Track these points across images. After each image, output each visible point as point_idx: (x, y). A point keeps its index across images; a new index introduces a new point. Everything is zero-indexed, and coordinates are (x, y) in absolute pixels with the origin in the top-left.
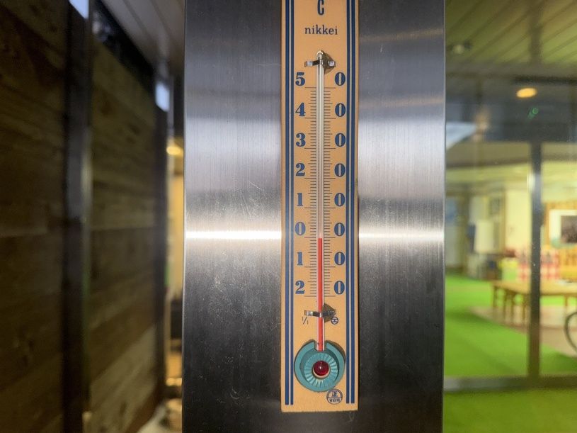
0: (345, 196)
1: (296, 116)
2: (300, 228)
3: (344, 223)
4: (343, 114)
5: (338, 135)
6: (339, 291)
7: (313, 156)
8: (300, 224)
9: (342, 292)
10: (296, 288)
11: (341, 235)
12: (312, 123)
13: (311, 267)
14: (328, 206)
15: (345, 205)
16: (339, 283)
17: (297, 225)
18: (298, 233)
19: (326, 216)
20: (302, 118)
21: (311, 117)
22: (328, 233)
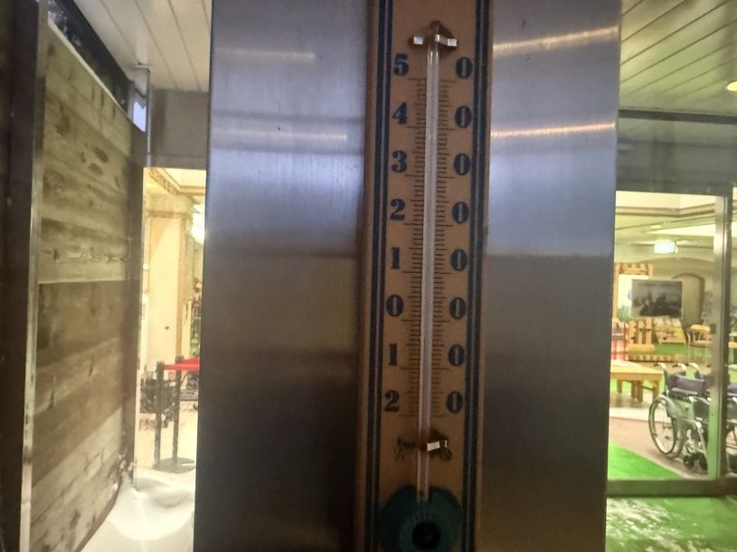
0: (468, 256)
1: (394, 123)
2: (395, 306)
3: (465, 298)
4: (467, 124)
5: (459, 156)
6: (454, 408)
7: (418, 189)
8: (395, 298)
9: (458, 409)
10: (385, 402)
11: (460, 317)
12: (418, 135)
13: (411, 368)
14: (441, 271)
15: (467, 270)
16: (454, 396)
17: (391, 299)
18: (390, 314)
19: (437, 286)
20: (403, 126)
21: (417, 125)
22: (440, 314)
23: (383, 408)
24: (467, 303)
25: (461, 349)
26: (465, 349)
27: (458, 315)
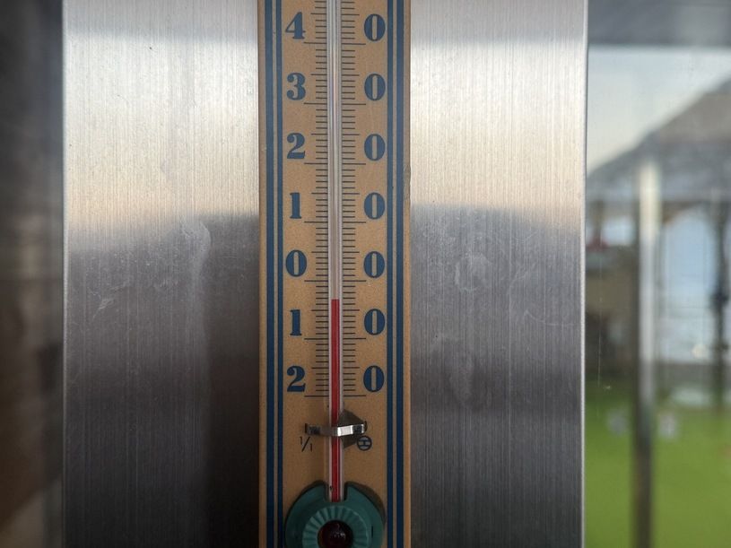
0: (385, 199)
1: (287, 38)
2: (296, 264)
3: (384, 254)
4: (380, 36)
5: (370, 78)
6: (374, 386)
7: (319, 119)
8: (296, 255)
9: (379, 387)
10: (288, 380)
11: (377, 276)
12: (318, 53)
13: (318, 339)
14: (351, 220)
15: (384, 217)
16: (374, 371)
17: (291, 255)
18: (291, 272)
19: (348, 237)
20: (299, 42)
21: (316, 40)
22: (352, 272)
23: (286, 386)
24: (385, 259)
25: (379, 313)
26: (385, 312)
27: (374, 272)
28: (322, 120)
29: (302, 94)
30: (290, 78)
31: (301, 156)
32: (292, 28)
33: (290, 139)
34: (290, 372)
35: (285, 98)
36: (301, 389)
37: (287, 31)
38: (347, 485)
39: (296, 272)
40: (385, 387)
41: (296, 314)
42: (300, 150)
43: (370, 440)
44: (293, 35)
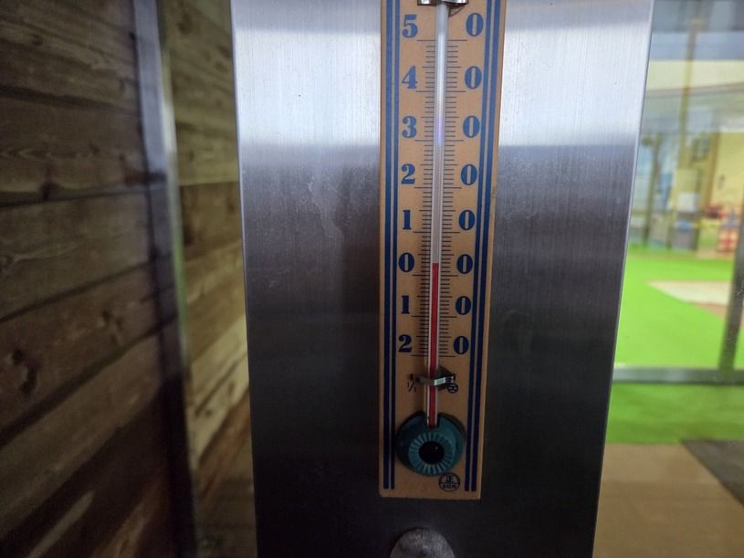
0: (475, 215)
1: (403, 88)
2: (407, 262)
3: (472, 255)
4: (477, 84)
5: (468, 119)
6: (461, 350)
7: (427, 153)
8: (406, 256)
9: (465, 351)
10: (399, 344)
11: (467, 272)
12: (427, 100)
13: (422, 316)
14: (449, 231)
15: (474, 228)
16: (461, 340)
17: (403, 257)
18: (403, 269)
19: (445, 244)
20: (412, 91)
21: (426, 89)
22: (448, 269)
23: (398, 349)
24: (473, 260)
25: (467, 299)
26: (471, 300)
27: (464, 270)
28: (429, 153)
29: (414, 133)
30: (405, 121)
31: (412, 182)
32: (407, 79)
33: (404, 168)
34: (401, 338)
35: (401, 137)
36: (409, 350)
37: (403, 82)
38: (439, 415)
39: (406, 268)
40: (469, 350)
41: (406, 299)
42: (411, 177)
43: (457, 386)
44: (407, 85)
